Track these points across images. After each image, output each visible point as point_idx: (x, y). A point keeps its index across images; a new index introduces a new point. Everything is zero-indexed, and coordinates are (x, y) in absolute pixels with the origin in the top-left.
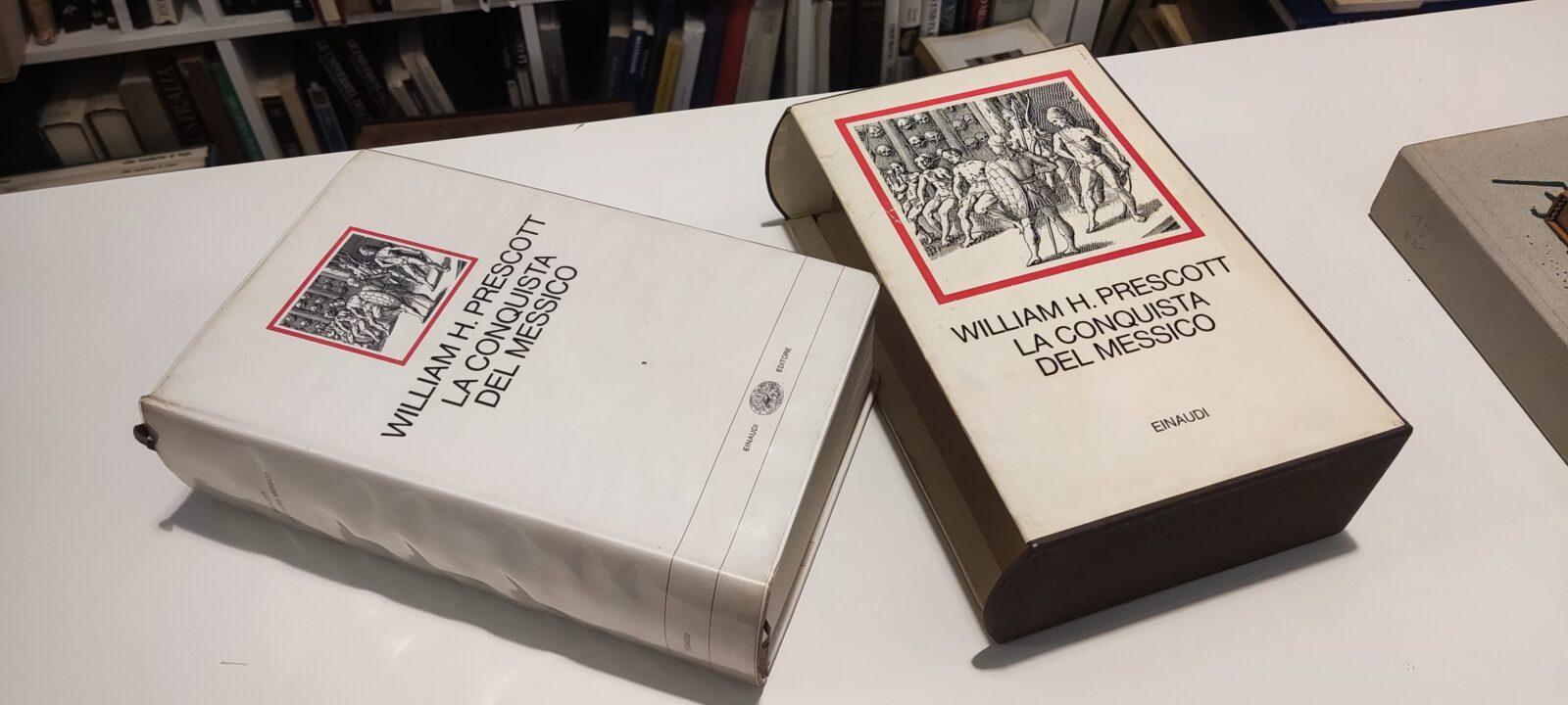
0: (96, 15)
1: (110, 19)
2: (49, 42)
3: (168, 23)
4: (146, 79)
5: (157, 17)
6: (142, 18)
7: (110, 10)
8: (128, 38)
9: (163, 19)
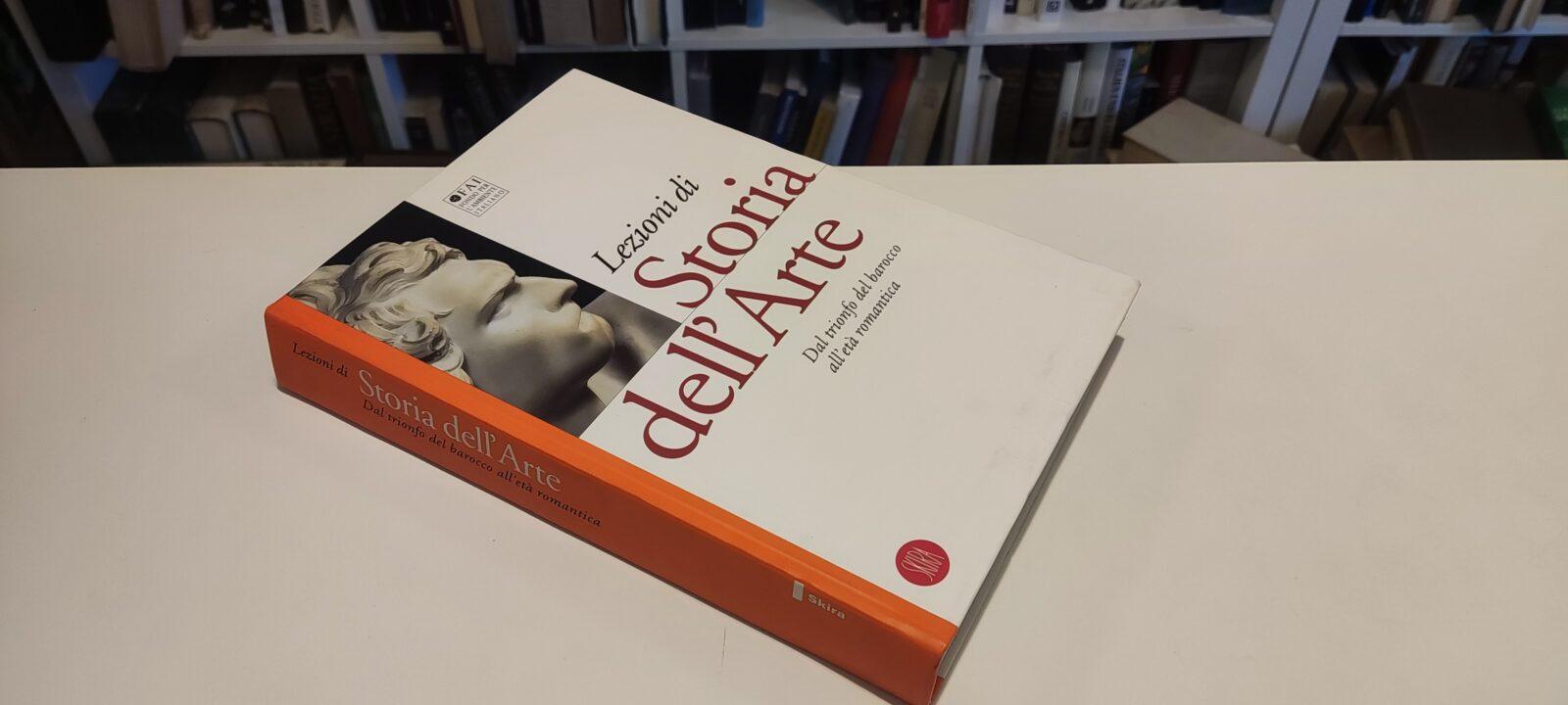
0: (254, 14)
1: (266, 21)
2: (204, 37)
3: (321, 31)
4: (294, 85)
5: (312, 24)
6: (296, 22)
7: (265, 11)
8: (280, 42)
9: (317, 27)
